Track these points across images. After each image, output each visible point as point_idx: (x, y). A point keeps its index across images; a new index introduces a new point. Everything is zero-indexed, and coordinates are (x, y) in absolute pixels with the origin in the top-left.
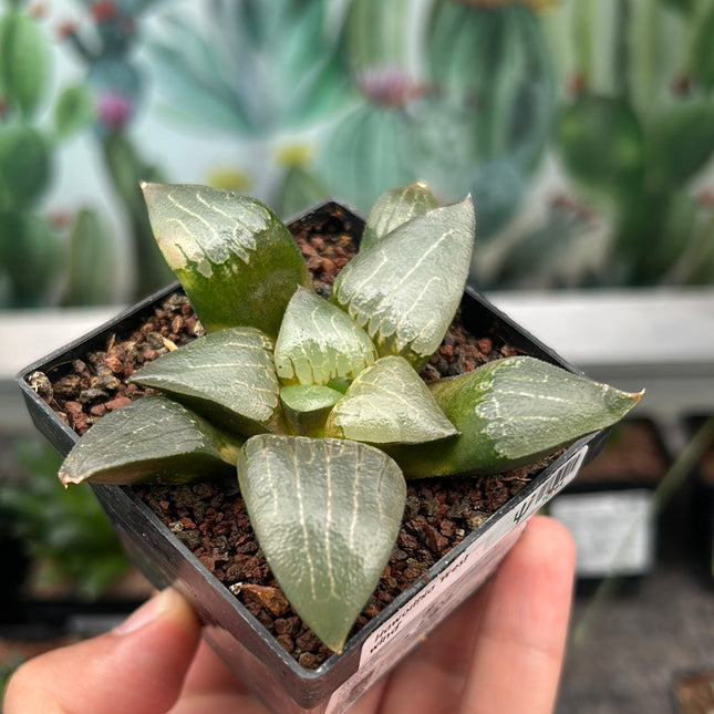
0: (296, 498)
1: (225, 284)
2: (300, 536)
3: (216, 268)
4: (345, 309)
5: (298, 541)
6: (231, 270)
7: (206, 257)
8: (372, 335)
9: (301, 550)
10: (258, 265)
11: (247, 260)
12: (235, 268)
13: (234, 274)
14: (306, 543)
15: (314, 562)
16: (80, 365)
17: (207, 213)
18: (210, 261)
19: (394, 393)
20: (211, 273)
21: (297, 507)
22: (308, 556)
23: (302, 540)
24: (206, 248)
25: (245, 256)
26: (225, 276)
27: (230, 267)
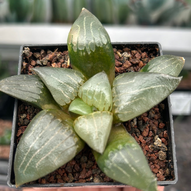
0: (36, 139)
1: (79, 57)
2: (27, 150)
3: (78, 50)
4: (112, 87)
5: (25, 151)
6: (83, 54)
7: (77, 45)
8: (114, 101)
9: (25, 154)
10: (93, 57)
11: (89, 53)
12: (84, 54)
13: (83, 56)
14: (27, 153)
15: (25, 160)
16: (42, 52)
17: (88, 31)
18: (77, 47)
19: (96, 126)
20: (76, 51)
21: (34, 141)
22: (25, 157)
23: (27, 151)
24: (79, 42)
25: (89, 52)
26: (80, 54)
27: (83, 52)
